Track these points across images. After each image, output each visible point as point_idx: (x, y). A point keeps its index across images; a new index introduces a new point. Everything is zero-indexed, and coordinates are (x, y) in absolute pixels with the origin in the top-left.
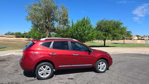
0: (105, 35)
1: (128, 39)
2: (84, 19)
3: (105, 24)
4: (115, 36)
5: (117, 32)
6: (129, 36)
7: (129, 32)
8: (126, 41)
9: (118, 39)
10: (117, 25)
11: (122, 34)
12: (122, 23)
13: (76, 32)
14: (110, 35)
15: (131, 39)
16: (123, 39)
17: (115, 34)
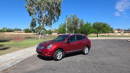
0: (98, 31)
1: (111, 33)
2: (87, 22)
3: (98, 25)
4: (104, 31)
5: (105, 29)
6: (112, 31)
7: (112, 28)
8: (110, 34)
9: (105, 33)
10: (105, 25)
11: (108, 30)
12: (108, 24)
13: (84, 30)
14: (101, 31)
15: (113, 33)
16: (108, 33)
17: (104, 30)
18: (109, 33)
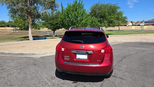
0: (100, 21)
1: (123, 26)
2: (76, 2)
3: (100, 9)
4: (111, 22)
5: (113, 18)
6: (124, 22)
7: (125, 17)
8: (122, 28)
9: (114, 26)
12: (119, 7)
13: (68, 19)
14: (105, 21)
15: (125, 25)
17: (111, 20)
18: (120, 27)
